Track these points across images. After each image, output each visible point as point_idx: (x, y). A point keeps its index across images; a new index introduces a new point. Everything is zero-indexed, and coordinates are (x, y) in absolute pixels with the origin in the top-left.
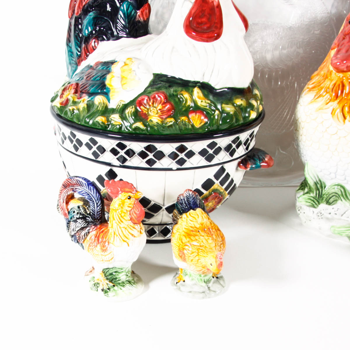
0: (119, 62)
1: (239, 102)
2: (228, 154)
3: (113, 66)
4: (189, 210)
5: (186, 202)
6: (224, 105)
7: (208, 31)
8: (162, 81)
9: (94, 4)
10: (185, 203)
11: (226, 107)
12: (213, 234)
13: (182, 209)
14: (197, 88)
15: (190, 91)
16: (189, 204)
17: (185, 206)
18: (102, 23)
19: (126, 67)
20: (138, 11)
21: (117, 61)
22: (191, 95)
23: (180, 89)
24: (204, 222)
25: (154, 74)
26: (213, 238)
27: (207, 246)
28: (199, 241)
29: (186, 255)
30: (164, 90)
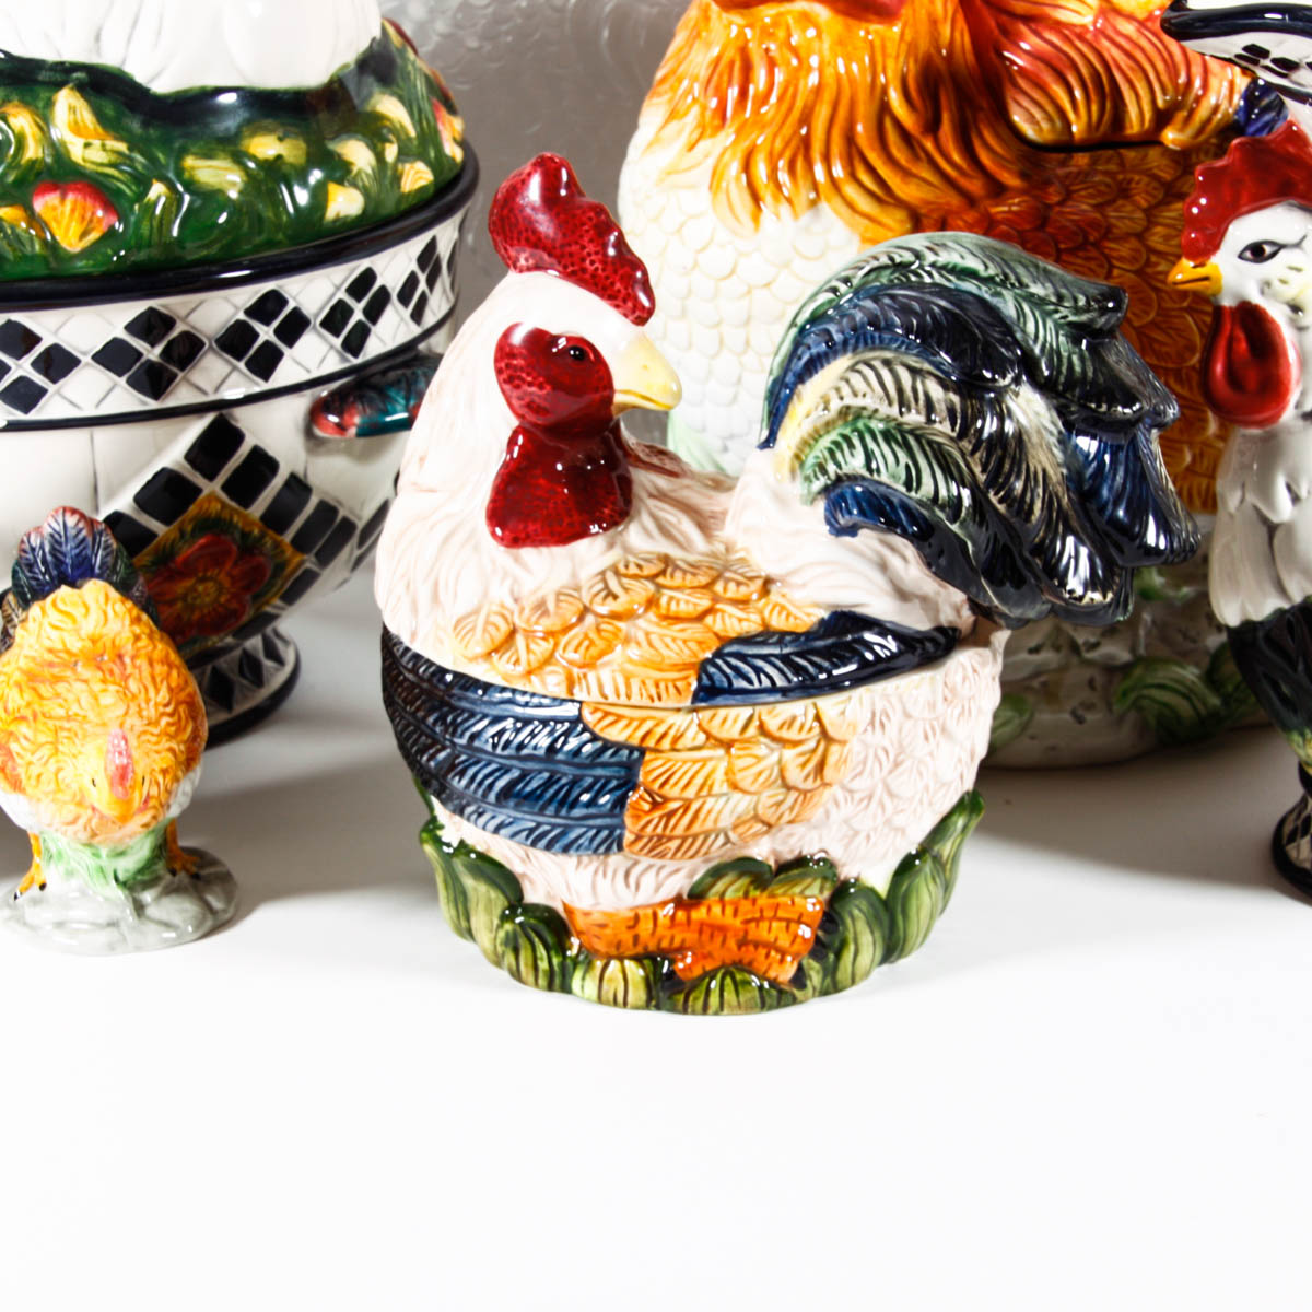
1: (265, 146)
2: (241, 365)
4: (54, 586)
5: (49, 558)
6: (189, 162)
10: (44, 562)
11: (198, 168)
12: (129, 676)
13: (31, 588)
14: (72, 89)
15: (39, 104)
16: (59, 563)
17: (44, 575)
22: (44, 119)
24: (105, 631)
26: (126, 687)
27: (91, 716)
28: (65, 700)
29: (19, 761)
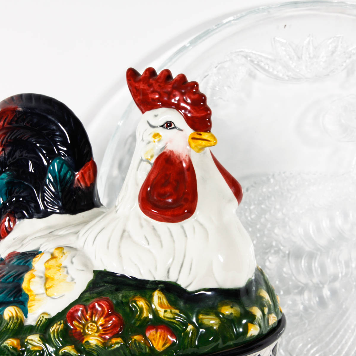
0: (43, 253)
1: (227, 311)
3: (34, 259)
6: (201, 316)
7: (174, 206)
8: (106, 282)
9: (8, 161)
11: (204, 319)
14: (159, 291)
15: (148, 296)
18: (21, 190)
19: (53, 262)
20: (76, 173)
21: (41, 252)
22: (149, 301)
23: (132, 293)
25: (95, 272)
30: (109, 296)
